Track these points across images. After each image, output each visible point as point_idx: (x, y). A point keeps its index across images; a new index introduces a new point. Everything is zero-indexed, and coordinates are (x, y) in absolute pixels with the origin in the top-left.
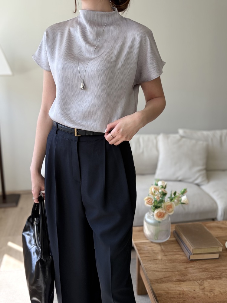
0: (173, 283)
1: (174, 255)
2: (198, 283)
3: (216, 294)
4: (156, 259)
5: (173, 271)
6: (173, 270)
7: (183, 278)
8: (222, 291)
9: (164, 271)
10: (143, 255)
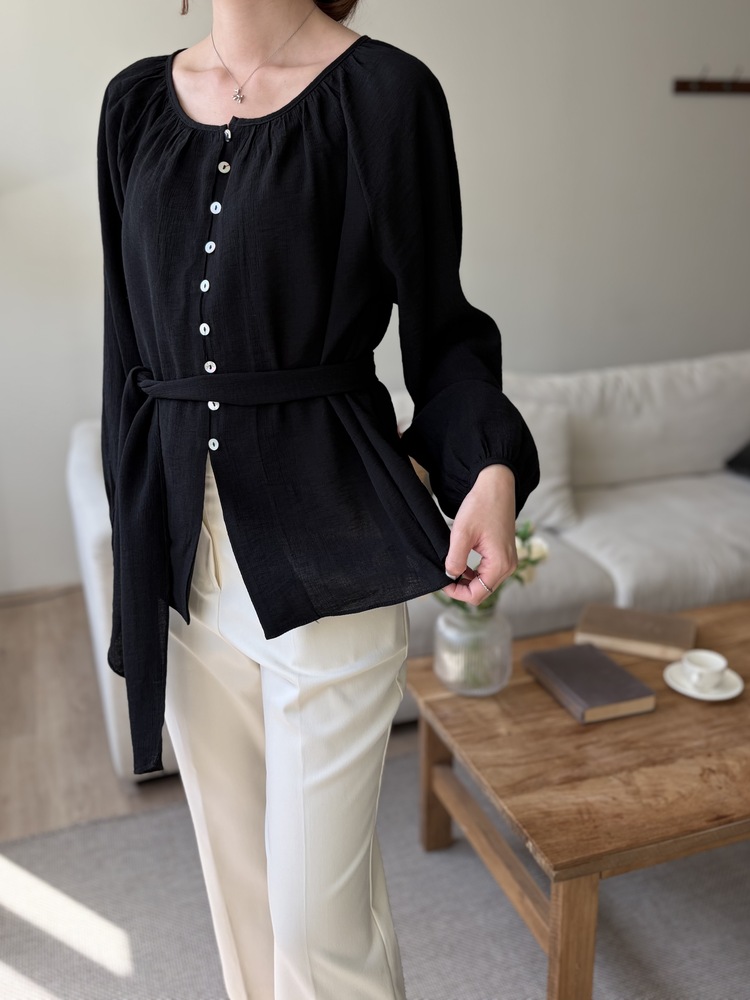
1: (539, 719)
2: (620, 779)
3: (670, 799)
4: (493, 735)
5: (547, 760)
6: (547, 756)
7: (577, 772)
8: (683, 791)
9: (523, 761)
10: (457, 731)
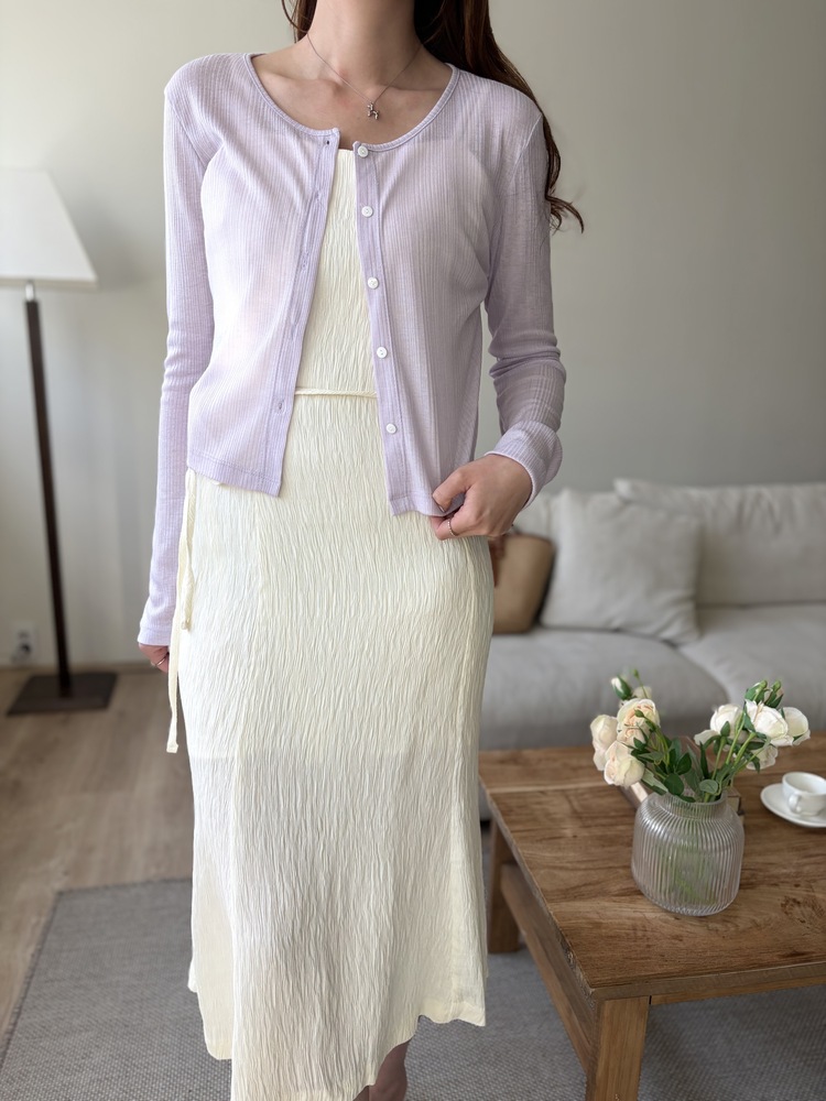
0: (614, 898)
1: (612, 825)
3: (742, 927)
4: (557, 835)
5: (610, 868)
6: (611, 865)
8: (759, 920)
9: (583, 866)
10: (518, 827)
